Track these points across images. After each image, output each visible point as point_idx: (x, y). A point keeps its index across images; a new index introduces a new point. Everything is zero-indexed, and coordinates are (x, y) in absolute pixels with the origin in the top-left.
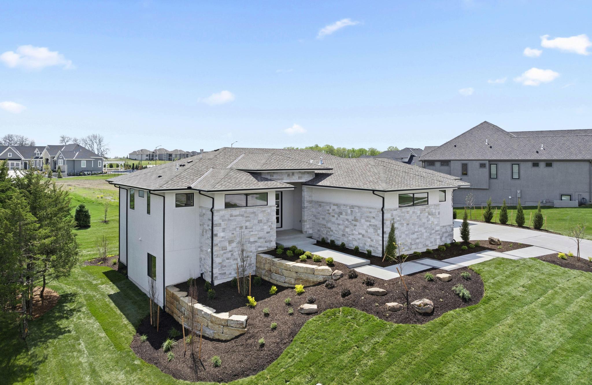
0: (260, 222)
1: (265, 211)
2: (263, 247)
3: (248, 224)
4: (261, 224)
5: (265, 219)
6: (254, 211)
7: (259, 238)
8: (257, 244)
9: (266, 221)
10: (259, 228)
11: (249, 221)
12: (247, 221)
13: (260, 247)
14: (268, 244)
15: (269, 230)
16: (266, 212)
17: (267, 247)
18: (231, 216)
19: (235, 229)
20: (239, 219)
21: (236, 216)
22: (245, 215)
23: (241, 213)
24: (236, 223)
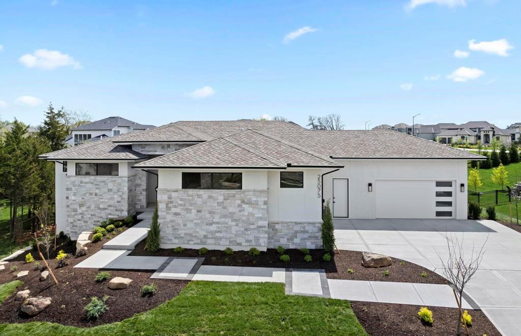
0: (110, 190)
1: (115, 181)
2: (114, 215)
3: (97, 191)
4: (110, 193)
5: (115, 188)
6: (105, 180)
7: (109, 206)
8: (107, 211)
9: (116, 191)
10: (110, 197)
11: (99, 189)
12: (97, 188)
13: (110, 214)
14: (118, 213)
15: (119, 199)
16: (117, 181)
17: (118, 216)
18: (81, 182)
19: (85, 194)
20: (89, 186)
21: (86, 183)
22: (95, 183)
23: (92, 181)
24: (85, 189)
